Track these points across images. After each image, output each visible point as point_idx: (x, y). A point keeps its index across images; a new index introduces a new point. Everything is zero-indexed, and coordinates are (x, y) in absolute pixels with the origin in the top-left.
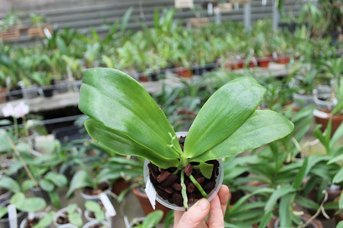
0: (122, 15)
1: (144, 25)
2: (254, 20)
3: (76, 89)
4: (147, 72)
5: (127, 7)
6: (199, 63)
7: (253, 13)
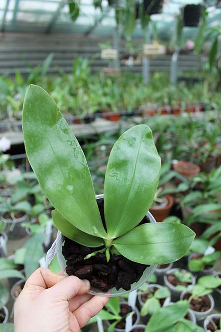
0: (44, 59)
1: (61, 70)
2: (152, 73)
3: (17, 129)
4: (82, 116)
5: (48, 52)
6: (126, 109)
7: (151, 65)
